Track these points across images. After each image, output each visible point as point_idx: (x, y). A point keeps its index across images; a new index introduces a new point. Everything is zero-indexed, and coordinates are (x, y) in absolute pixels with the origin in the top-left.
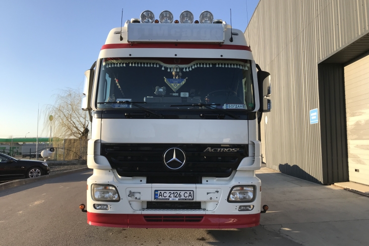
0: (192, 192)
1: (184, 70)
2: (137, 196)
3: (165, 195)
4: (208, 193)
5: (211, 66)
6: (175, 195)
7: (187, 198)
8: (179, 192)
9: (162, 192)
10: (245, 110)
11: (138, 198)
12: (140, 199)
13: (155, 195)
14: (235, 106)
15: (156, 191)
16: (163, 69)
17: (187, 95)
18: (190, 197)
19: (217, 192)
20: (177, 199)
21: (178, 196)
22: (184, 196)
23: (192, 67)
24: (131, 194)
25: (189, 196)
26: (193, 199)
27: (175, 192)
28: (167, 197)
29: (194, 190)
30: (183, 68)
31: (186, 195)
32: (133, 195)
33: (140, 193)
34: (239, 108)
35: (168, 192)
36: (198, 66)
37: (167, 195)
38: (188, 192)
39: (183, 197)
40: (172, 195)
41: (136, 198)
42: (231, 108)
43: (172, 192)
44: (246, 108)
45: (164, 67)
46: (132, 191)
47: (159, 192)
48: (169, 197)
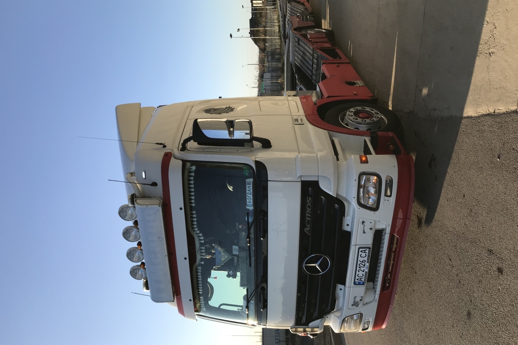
0: (360, 250)
1: (203, 242)
2: (358, 299)
3: (360, 275)
4: (364, 232)
5: (194, 212)
6: (362, 266)
7: (367, 254)
8: (359, 263)
9: (357, 277)
10: (253, 182)
11: (361, 299)
12: (362, 297)
13: (359, 284)
14: (249, 195)
15: (355, 283)
16: (203, 263)
17: (235, 248)
18: (367, 251)
19: (363, 222)
20: (367, 264)
21: (363, 264)
22: (365, 257)
23: (197, 233)
24: (356, 304)
25: (365, 252)
26: (369, 248)
27: (358, 266)
28: (364, 273)
29: (357, 247)
30: (200, 243)
31: (363, 255)
32: (357, 302)
33: (355, 297)
34: (251, 191)
35: (357, 273)
36: (195, 226)
37: (361, 274)
38: (360, 253)
39: (366, 259)
40: (362, 269)
41: (361, 300)
42: (252, 201)
43: (358, 269)
44: (252, 180)
45: (201, 262)
46: (352, 304)
47: (356, 281)
48: (364, 271)
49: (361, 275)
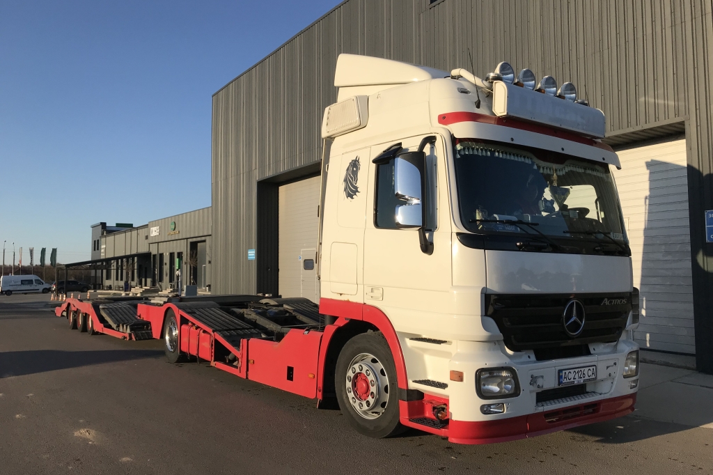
0: (595, 368)
2: (540, 381)
4: (607, 367)
6: (580, 374)
8: (582, 369)
9: (567, 372)
11: (541, 385)
13: (560, 377)
15: (560, 371)
16: (535, 167)
18: (593, 376)
19: (615, 364)
20: (581, 381)
21: (582, 376)
22: (588, 375)
24: (534, 380)
25: (592, 374)
27: (579, 369)
28: (572, 380)
31: (590, 373)
32: (535, 382)
33: (542, 377)
35: (572, 371)
38: (591, 368)
39: (587, 377)
40: (577, 376)
41: (538, 387)
43: (576, 370)
45: (537, 165)
46: (535, 375)
47: (564, 372)
48: (574, 379)
49: (571, 376)
